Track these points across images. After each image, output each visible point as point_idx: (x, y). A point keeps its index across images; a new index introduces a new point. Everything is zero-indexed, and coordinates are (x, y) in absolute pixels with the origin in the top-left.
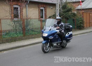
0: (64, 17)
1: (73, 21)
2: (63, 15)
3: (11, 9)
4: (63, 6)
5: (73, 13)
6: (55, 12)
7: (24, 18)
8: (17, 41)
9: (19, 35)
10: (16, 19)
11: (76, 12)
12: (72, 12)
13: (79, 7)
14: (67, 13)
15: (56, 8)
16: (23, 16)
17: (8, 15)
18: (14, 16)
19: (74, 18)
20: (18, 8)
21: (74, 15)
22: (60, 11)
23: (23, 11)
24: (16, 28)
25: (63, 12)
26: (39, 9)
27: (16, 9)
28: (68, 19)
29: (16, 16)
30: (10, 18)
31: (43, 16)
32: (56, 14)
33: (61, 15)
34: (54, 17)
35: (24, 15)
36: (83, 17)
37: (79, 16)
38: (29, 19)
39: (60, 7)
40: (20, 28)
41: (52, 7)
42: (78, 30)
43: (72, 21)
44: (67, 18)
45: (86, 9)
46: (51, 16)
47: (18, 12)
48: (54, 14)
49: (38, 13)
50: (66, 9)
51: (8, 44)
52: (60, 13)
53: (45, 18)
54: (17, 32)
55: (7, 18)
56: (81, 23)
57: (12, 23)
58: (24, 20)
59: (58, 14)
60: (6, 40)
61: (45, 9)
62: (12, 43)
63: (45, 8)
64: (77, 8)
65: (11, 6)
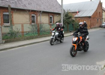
2: (66, 21)
3: (30, 17)
4: (66, 15)
6: (60, 18)
7: (39, 23)
8: (34, 39)
9: (36, 35)
10: (33, 24)
11: (74, 19)
13: (77, 16)
15: (61, 16)
17: (28, 21)
18: (32, 21)
21: (73, 21)
22: (63, 18)
23: (38, 18)
24: (33, 30)
26: (49, 17)
27: (33, 17)
28: (69, 23)
30: (29, 23)
31: (51, 21)
35: (39, 21)
38: (42, 23)
39: (63, 16)
40: (36, 30)
41: (58, 16)
45: (81, 17)
47: (34, 19)
48: (59, 20)
49: (48, 19)
51: (28, 41)
52: (63, 20)
53: (53, 22)
54: (34, 33)
55: (27, 23)
56: (78, 26)
57: (30, 27)
58: (38, 24)
59: (62, 20)
60: (27, 38)
61: (53, 17)
62: (31, 40)
63: (53, 16)
64: (75, 16)
65: (30, 15)
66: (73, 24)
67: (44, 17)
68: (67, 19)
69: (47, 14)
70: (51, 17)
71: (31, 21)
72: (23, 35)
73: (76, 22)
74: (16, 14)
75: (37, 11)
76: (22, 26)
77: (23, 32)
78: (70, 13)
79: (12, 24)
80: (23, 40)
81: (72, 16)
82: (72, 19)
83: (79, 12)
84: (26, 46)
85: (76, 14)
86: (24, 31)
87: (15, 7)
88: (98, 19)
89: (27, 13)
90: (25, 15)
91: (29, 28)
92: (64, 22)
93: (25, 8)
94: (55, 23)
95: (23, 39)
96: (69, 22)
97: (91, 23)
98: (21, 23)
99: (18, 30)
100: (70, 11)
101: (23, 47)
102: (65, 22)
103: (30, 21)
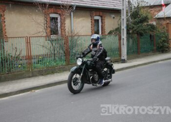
0: (135, 32)
1: (151, 38)
2: (133, 28)
3: (46, 21)
4: (133, 13)
5: (150, 25)
6: (119, 23)
7: (67, 34)
8: (56, 72)
9: (60, 63)
10: (53, 37)
11: (154, 23)
12: (148, 22)
13: (161, 14)
14: (140, 24)
15: (121, 16)
16: (66, 31)
17: (41, 30)
18: (51, 31)
19: (152, 33)
20: (57, 19)
21: (152, 27)
23: (65, 24)
24: (54, 51)
25: (134, 24)
26: (91, 19)
27: (54, 19)
28: (141, 35)
29: (53, 32)
30: (45, 34)
31: (98, 30)
32: (121, 26)
33: (130, 28)
34: (118, 32)
36: (167, 31)
37: (160, 30)
38: (75, 35)
39: (127, 15)
40: (61, 51)
41: (113, 16)
42: (160, 54)
43: (149, 38)
44: (140, 33)
46: (113, 31)
47: (57, 26)
48: (117, 26)
49: (91, 26)
50: (139, 18)
51: (41, 77)
52: (127, 25)
53: (102, 33)
54: (57, 59)
55: (39, 35)
56: (164, 41)
57: (48, 44)
58: (67, 38)
59: (124, 27)
60: (39, 71)
61: (102, 20)
62: (49, 76)
63: (101, 17)
64: (156, 16)
65: (46, 15)
66: (151, 36)
67: (81, 19)
69: (88, 13)
70: (98, 20)
71: (49, 30)
72: (30, 64)
74: (12, 13)
75: (63, 6)
76: (28, 43)
77: (29, 58)
78: (144, 7)
80: (29, 77)
81: (149, 17)
82: (150, 23)
83: (166, 5)
84: (37, 91)
85: (159, 11)
86: (33, 54)
91: (43, 47)
92: (128, 31)
94: (107, 33)
98: (25, 35)
99: (18, 53)
100: (144, 4)
102: (131, 32)
103: (46, 30)
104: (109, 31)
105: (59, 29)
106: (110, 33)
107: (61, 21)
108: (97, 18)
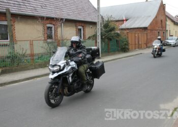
0: (106, 38)
2: (105, 35)
3: (44, 29)
4: (105, 24)
6: (96, 31)
7: (59, 39)
10: (49, 40)
11: (119, 32)
13: (124, 26)
14: (110, 33)
15: (97, 27)
17: (41, 36)
19: (117, 39)
21: (118, 35)
22: (101, 30)
23: (57, 31)
24: (50, 50)
25: (105, 32)
26: (76, 28)
27: (50, 28)
28: (111, 40)
29: (49, 37)
30: (43, 39)
31: (81, 36)
33: (103, 35)
34: (94, 38)
35: (59, 35)
36: (128, 37)
38: (65, 39)
39: (101, 26)
41: (91, 26)
45: (131, 29)
46: (91, 37)
47: (52, 32)
48: (94, 34)
50: (109, 28)
51: (41, 69)
52: (101, 33)
53: (84, 38)
55: (39, 39)
56: (125, 44)
57: (46, 46)
59: (99, 34)
60: (39, 65)
61: (83, 29)
63: (83, 27)
64: (120, 27)
65: (44, 25)
66: (117, 41)
67: (68, 28)
68: (107, 32)
69: (73, 24)
70: (81, 29)
71: (46, 35)
72: (33, 59)
73: (123, 36)
74: (20, 23)
75: (56, 19)
76: (31, 44)
77: (32, 55)
78: (112, 21)
79: (13, 41)
80: (32, 69)
81: (116, 27)
82: (116, 32)
83: (126, 20)
85: (122, 24)
86: (35, 53)
87: (17, 12)
88: (159, 32)
89: (39, 22)
90: (35, 26)
91: (42, 47)
93: (35, 14)
95: (33, 67)
96: (111, 38)
97: (147, 39)
98: (29, 39)
99: (24, 52)
100: (112, 19)
101: (32, 80)
102: (103, 37)
103: (44, 35)
104: (88, 37)
105: (53, 35)
106: (89, 38)
107: (54, 30)
108: (80, 27)
